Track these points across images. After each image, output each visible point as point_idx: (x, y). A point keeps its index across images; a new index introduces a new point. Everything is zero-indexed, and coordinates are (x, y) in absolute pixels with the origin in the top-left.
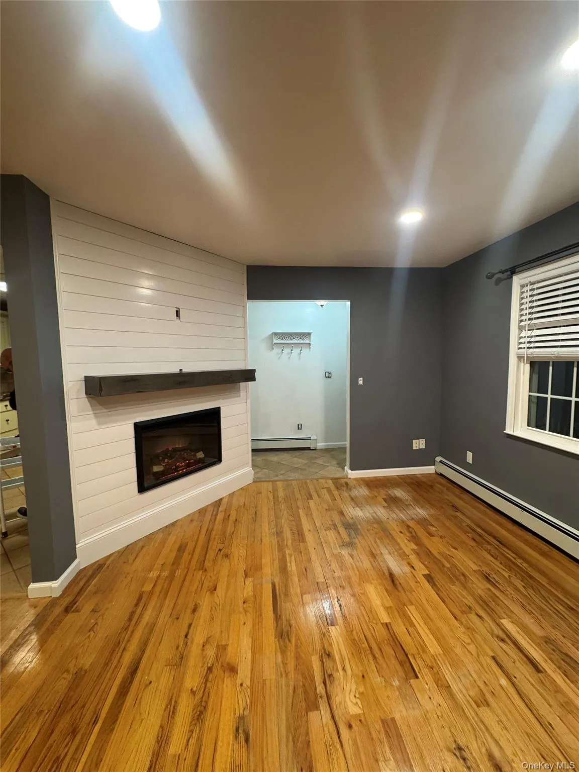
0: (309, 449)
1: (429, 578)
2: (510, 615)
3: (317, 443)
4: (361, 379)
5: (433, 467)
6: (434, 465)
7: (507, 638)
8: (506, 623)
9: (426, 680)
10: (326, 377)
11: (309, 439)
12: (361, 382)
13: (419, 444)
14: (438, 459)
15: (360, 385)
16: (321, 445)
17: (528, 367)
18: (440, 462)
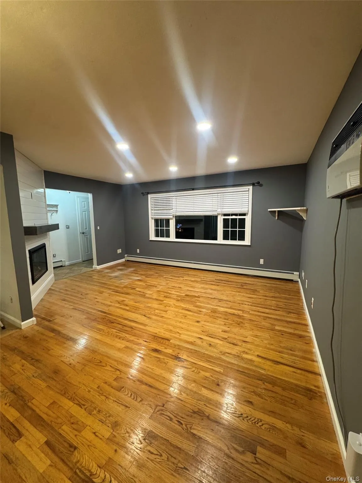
0: (62, 266)
1: (146, 277)
2: (164, 275)
3: (65, 262)
4: (99, 227)
5: (124, 259)
6: (124, 258)
7: (166, 278)
8: (164, 276)
9: (158, 286)
10: (67, 228)
11: (62, 261)
12: (99, 228)
13: (119, 251)
14: (126, 255)
15: (98, 230)
16: (67, 263)
17: (154, 220)
18: (127, 256)
